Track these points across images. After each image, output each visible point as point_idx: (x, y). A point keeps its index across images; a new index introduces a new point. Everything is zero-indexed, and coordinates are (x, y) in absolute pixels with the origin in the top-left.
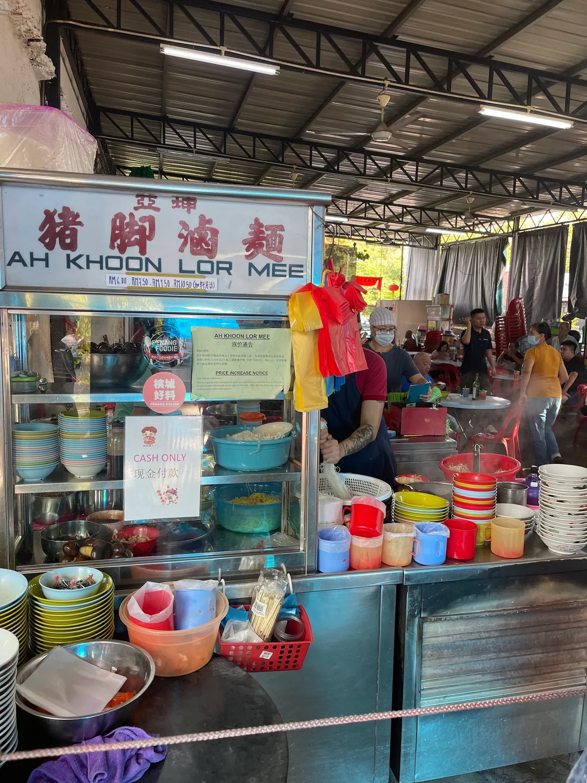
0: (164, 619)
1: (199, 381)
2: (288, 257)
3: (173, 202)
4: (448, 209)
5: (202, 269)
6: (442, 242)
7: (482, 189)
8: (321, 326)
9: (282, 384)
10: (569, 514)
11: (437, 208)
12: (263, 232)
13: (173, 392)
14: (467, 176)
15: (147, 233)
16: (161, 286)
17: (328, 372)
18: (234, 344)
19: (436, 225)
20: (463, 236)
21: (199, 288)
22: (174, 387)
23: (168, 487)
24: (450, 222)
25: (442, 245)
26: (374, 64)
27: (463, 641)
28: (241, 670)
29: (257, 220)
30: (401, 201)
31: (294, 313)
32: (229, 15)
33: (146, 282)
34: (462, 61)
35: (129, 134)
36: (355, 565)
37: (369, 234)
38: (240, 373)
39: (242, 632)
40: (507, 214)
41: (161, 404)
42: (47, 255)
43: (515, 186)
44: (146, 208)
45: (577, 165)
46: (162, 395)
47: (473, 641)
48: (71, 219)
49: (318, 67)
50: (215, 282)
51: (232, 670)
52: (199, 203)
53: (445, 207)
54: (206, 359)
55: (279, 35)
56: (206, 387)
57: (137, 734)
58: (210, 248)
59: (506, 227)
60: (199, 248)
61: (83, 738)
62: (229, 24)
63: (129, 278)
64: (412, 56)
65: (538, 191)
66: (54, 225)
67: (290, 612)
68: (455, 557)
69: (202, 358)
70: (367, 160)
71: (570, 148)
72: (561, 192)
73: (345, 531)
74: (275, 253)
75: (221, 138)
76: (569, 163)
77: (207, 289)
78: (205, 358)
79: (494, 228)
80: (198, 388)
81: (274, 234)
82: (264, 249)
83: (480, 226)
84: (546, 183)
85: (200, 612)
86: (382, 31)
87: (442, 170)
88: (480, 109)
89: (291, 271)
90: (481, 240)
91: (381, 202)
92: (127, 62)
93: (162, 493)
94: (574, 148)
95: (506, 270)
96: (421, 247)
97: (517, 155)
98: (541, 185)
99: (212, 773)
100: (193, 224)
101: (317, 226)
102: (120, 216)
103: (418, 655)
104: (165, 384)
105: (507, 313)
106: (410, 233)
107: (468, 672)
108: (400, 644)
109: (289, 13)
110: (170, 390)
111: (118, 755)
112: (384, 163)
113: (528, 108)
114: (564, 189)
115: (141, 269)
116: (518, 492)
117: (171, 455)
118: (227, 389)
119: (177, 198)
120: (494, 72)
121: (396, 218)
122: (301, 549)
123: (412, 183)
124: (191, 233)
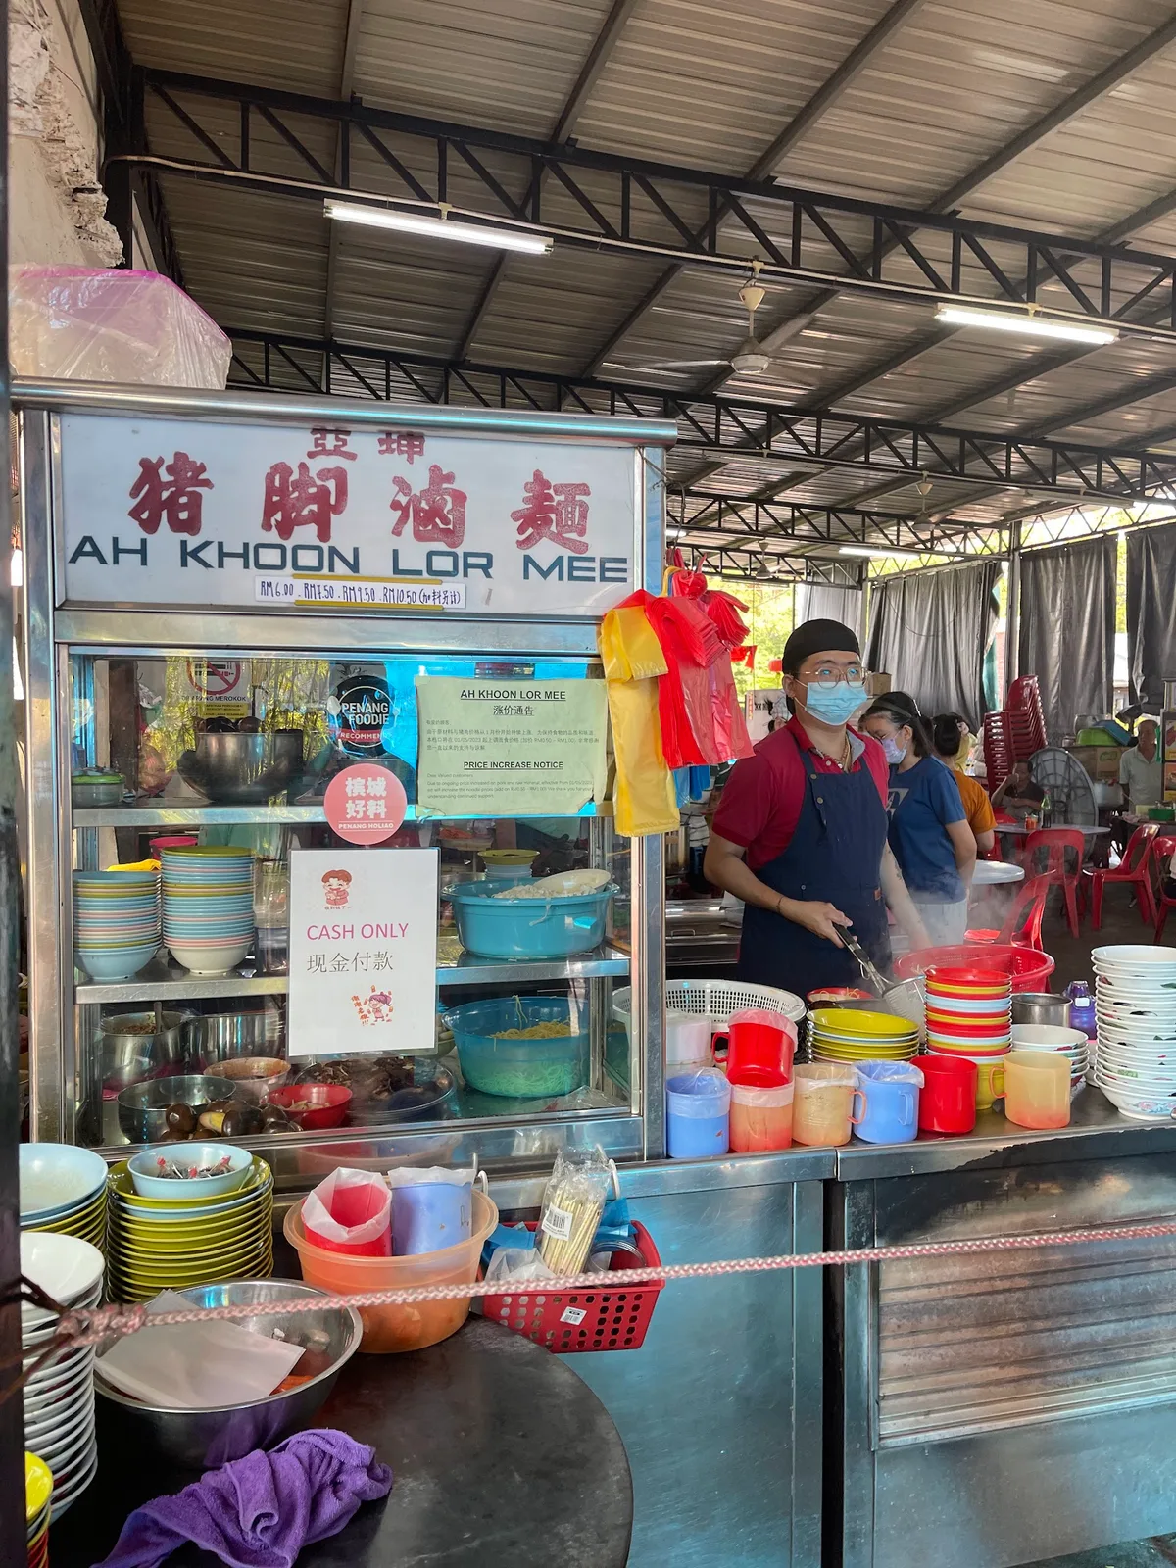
0: (375, 1237)
1: (433, 780)
2: (598, 545)
3: (381, 442)
4: (881, 510)
5: (436, 567)
6: (872, 575)
7: (946, 467)
8: (664, 669)
9: (590, 786)
10: (1157, 1038)
11: (858, 507)
12: (549, 498)
13: (382, 802)
14: (915, 444)
15: (333, 501)
16: (358, 600)
17: (679, 757)
18: (498, 710)
19: (859, 541)
20: (911, 561)
21: (431, 602)
22: (384, 794)
23: (374, 990)
24: (886, 536)
25: (872, 581)
26: (733, 234)
27: (959, 1297)
28: (525, 1341)
29: (538, 475)
30: (789, 495)
31: (611, 649)
32: (456, 145)
33: (331, 592)
34: (899, 222)
35: (262, 377)
36: (740, 1140)
37: (727, 562)
38: (509, 765)
39: (524, 1268)
40: (996, 517)
41: (360, 826)
42: (144, 542)
43: (1009, 463)
44: (329, 453)
45: (1130, 417)
46: (361, 809)
47: (979, 1298)
48: (190, 474)
49: (626, 238)
50: (462, 592)
51: (507, 1340)
52: (430, 444)
53: (874, 505)
54: (445, 739)
55: (552, 181)
56: (444, 793)
57: (334, 1442)
58: (451, 527)
59: (996, 541)
60: (430, 528)
61: (226, 1457)
62: (455, 162)
63: (299, 585)
64: (805, 216)
65: (1055, 469)
66: (159, 486)
67: (617, 1232)
68: (937, 1129)
69: (436, 735)
70: (722, 417)
71: (1115, 385)
72: (1099, 471)
73: (718, 1077)
74: (574, 536)
75: (438, 380)
76: (1113, 413)
77: (445, 605)
78: (442, 735)
79: (974, 545)
80: (430, 793)
81: (571, 500)
82: (553, 528)
83: (945, 541)
84: (1070, 454)
85: (443, 1227)
86: (747, 170)
87: (867, 433)
88: (938, 311)
89: (603, 570)
90: (946, 569)
91: (750, 498)
92: (253, 237)
93: (362, 1001)
94: (1120, 384)
95: (999, 627)
96: (830, 585)
97: (1011, 401)
98: (1060, 458)
99: (484, 1517)
100: (419, 482)
101: (650, 486)
102: (282, 469)
103: (871, 1326)
104: (366, 787)
105: (1007, 707)
106: (807, 558)
107: (972, 1364)
108: (834, 1305)
109: (569, 138)
110: (376, 798)
111: (297, 1483)
112: (755, 422)
113: (1031, 307)
114: (1105, 466)
115: (320, 567)
116: (1052, 1009)
117: (378, 926)
118: (486, 796)
119: (389, 434)
120: (963, 242)
121: (782, 529)
122: (635, 1111)
123: (811, 457)
124: (415, 500)
